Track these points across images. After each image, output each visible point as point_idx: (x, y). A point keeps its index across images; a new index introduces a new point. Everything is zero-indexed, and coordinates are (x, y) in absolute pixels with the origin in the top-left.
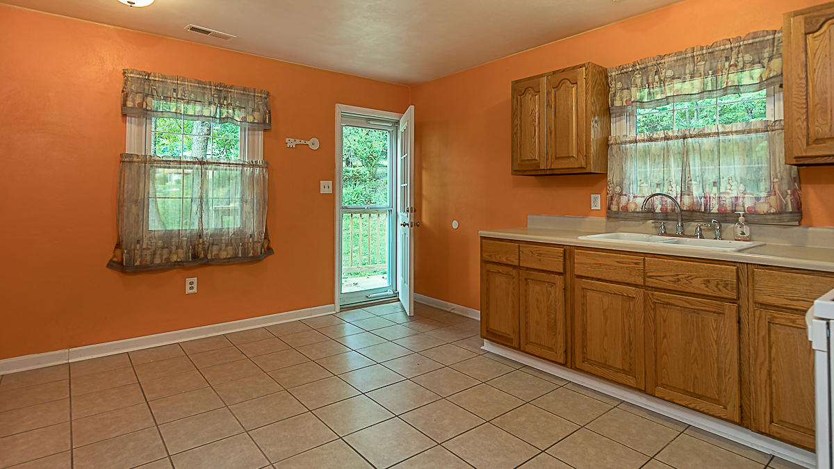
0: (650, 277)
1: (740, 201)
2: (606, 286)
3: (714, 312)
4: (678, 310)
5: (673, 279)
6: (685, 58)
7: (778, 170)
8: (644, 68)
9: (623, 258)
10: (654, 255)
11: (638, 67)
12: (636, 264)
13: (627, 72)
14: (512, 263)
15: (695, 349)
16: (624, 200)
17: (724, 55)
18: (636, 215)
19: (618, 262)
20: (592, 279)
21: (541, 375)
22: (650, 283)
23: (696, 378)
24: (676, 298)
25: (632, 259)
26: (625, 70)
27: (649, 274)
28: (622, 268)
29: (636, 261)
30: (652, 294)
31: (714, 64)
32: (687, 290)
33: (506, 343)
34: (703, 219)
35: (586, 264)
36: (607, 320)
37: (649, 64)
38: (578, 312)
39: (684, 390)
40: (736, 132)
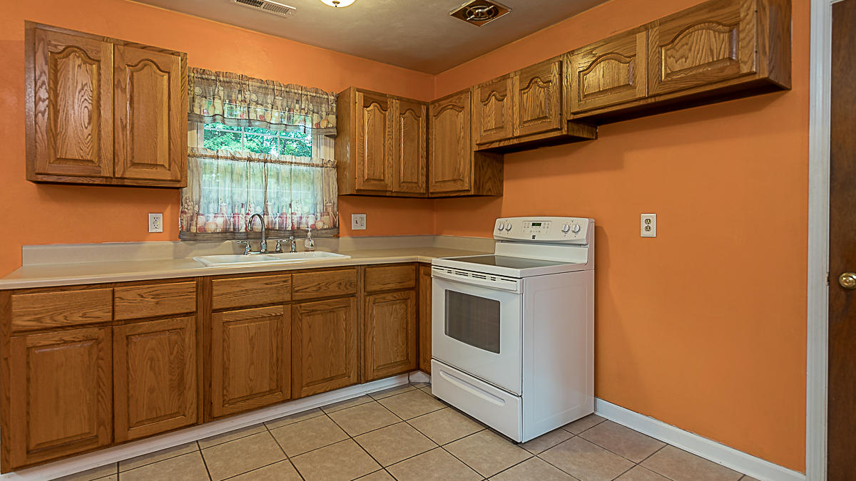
0: (297, 291)
1: (304, 220)
2: (255, 312)
3: (343, 307)
4: (319, 314)
5: (316, 289)
6: (267, 88)
7: (332, 197)
8: (228, 82)
9: (272, 278)
10: (299, 271)
11: (222, 79)
12: (284, 282)
13: (208, 79)
14: (98, 320)
15: (332, 341)
16: (201, 220)
17: (296, 98)
18: (216, 236)
19: (267, 284)
20: (234, 309)
21: (157, 458)
22: (297, 296)
23: (332, 364)
24: (319, 304)
25: (281, 277)
26: (206, 76)
27: (296, 289)
28: (271, 288)
29: (284, 279)
30: (301, 307)
31: (289, 103)
32: (326, 295)
33: (81, 450)
34: (277, 236)
35: (230, 293)
36: (253, 348)
37: (233, 80)
38: (217, 351)
39: (324, 379)
40: (304, 164)
